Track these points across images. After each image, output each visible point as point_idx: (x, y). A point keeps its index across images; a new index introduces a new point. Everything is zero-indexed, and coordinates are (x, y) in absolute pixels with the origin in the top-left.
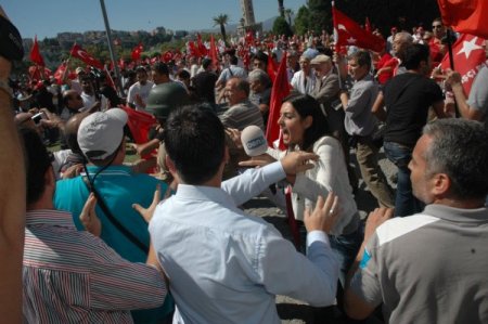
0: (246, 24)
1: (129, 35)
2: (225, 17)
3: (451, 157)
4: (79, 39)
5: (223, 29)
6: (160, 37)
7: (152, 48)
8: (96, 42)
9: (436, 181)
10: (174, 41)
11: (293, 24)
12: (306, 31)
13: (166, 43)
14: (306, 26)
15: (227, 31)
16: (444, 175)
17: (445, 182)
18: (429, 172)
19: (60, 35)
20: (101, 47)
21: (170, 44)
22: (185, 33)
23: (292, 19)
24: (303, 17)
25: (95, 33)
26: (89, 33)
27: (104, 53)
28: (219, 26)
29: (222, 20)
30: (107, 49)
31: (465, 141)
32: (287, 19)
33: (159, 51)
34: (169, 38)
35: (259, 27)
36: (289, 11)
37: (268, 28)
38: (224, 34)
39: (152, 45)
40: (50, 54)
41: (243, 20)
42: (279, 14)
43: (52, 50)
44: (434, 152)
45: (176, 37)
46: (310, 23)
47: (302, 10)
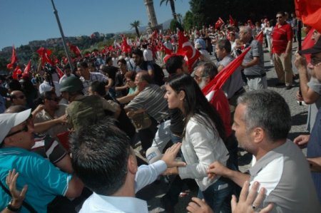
0: (152, 26)
1: (76, 39)
2: (138, 22)
3: (262, 115)
4: (43, 44)
5: (137, 30)
6: (96, 39)
7: (92, 46)
8: (55, 45)
9: (255, 134)
10: (105, 40)
11: (182, 23)
12: (191, 27)
13: (100, 43)
14: (192, 24)
15: (139, 31)
16: (260, 128)
17: (261, 133)
18: (248, 129)
19: (31, 43)
20: (58, 48)
21: (103, 43)
22: (112, 35)
23: (182, 20)
24: (189, 18)
25: (54, 39)
26: (50, 40)
27: (60, 52)
28: (134, 28)
29: (136, 24)
30: (63, 49)
31: (268, 102)
32: (178, 20)
33: (97, 48)
34: (102, 39)
35: (161, 27)
36: (179, 15)
37: (166, 27)
38: (138, 34)
39: (91, 44)
40: (25, 56)
41: (150, 24)
42: (173, 18)
43: (26, 53)
44: (249, 114)
45: (107, 38)
46: (194, 22)
47: (188, 14)
